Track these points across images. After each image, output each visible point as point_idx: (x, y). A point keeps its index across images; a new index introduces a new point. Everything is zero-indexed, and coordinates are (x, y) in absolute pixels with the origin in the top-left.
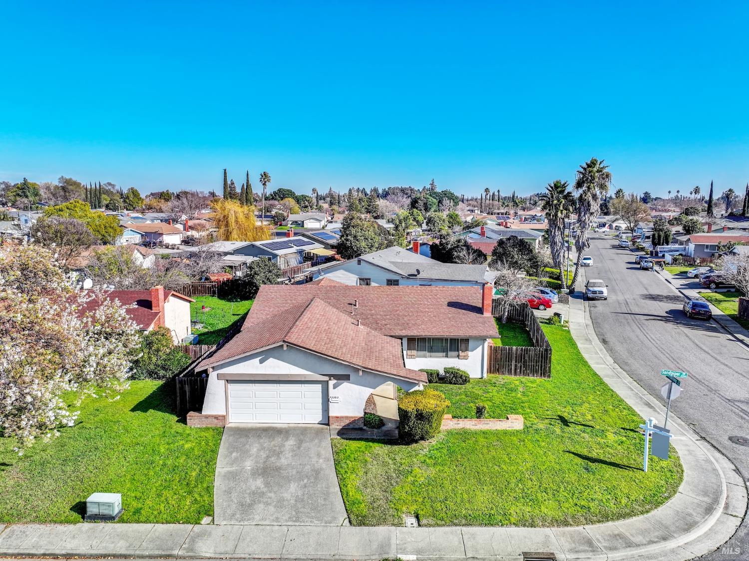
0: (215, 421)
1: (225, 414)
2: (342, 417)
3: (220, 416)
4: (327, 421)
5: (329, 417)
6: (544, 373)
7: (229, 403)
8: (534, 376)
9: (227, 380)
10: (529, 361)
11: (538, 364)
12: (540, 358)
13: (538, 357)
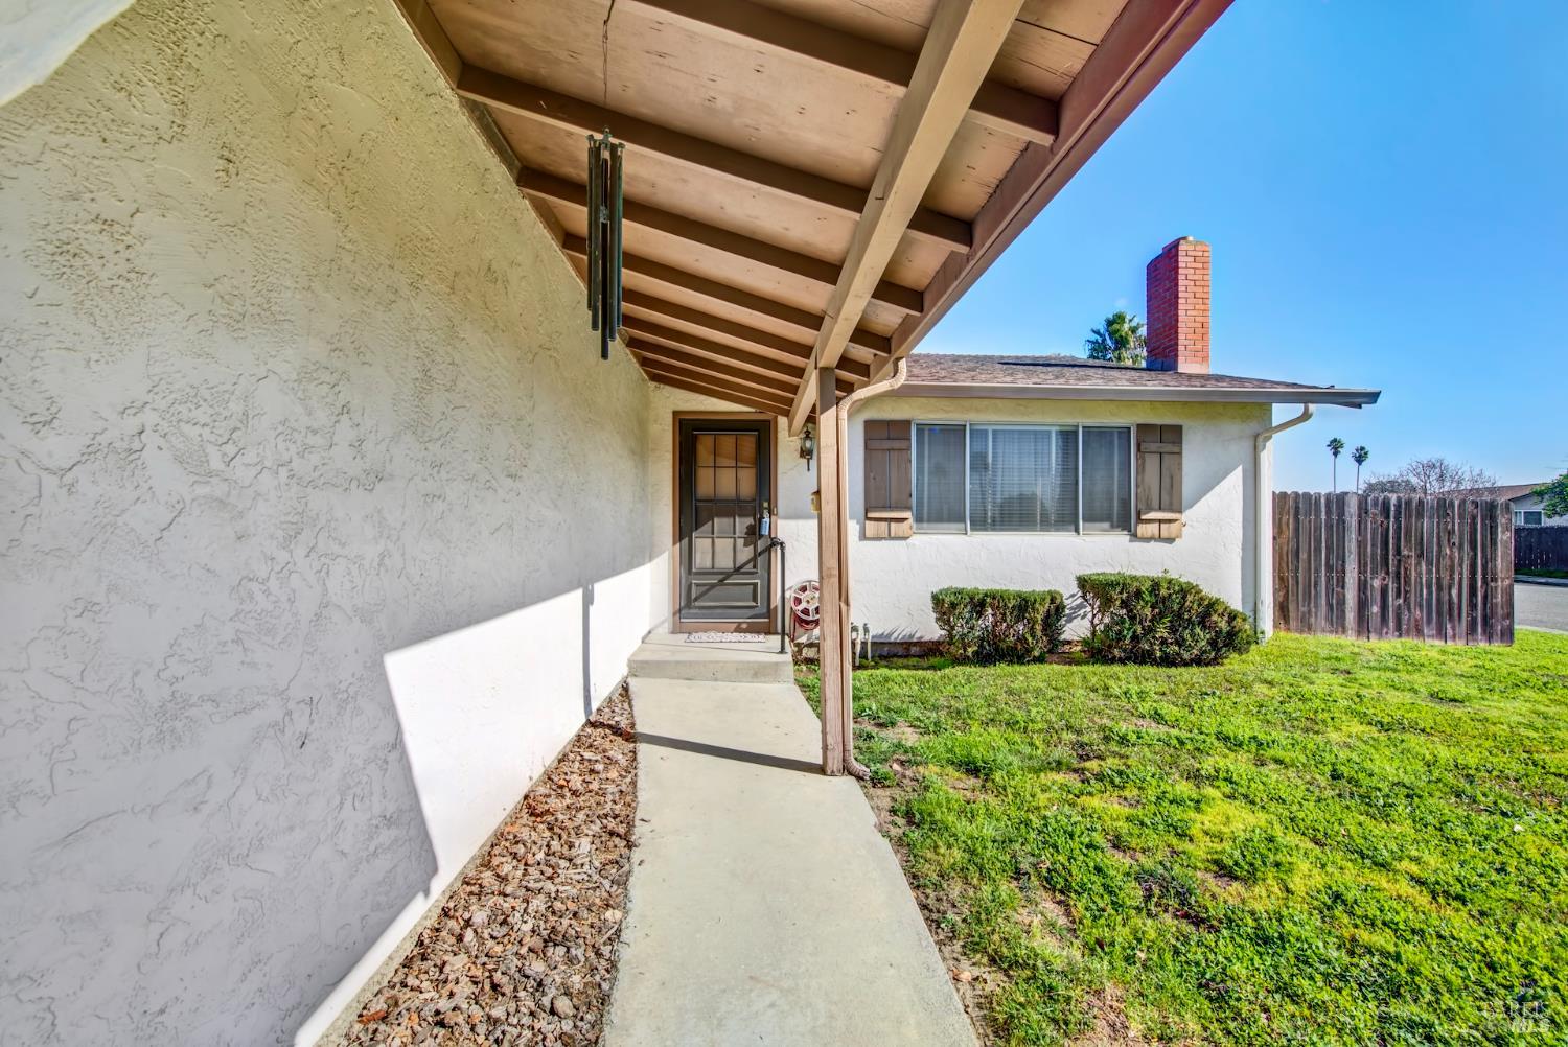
6: (1485, 618)
8: (1441, 634)
10: (1418, 564)
11: (1456, 577)
12: (1466, 547)
13: (1456, 541)
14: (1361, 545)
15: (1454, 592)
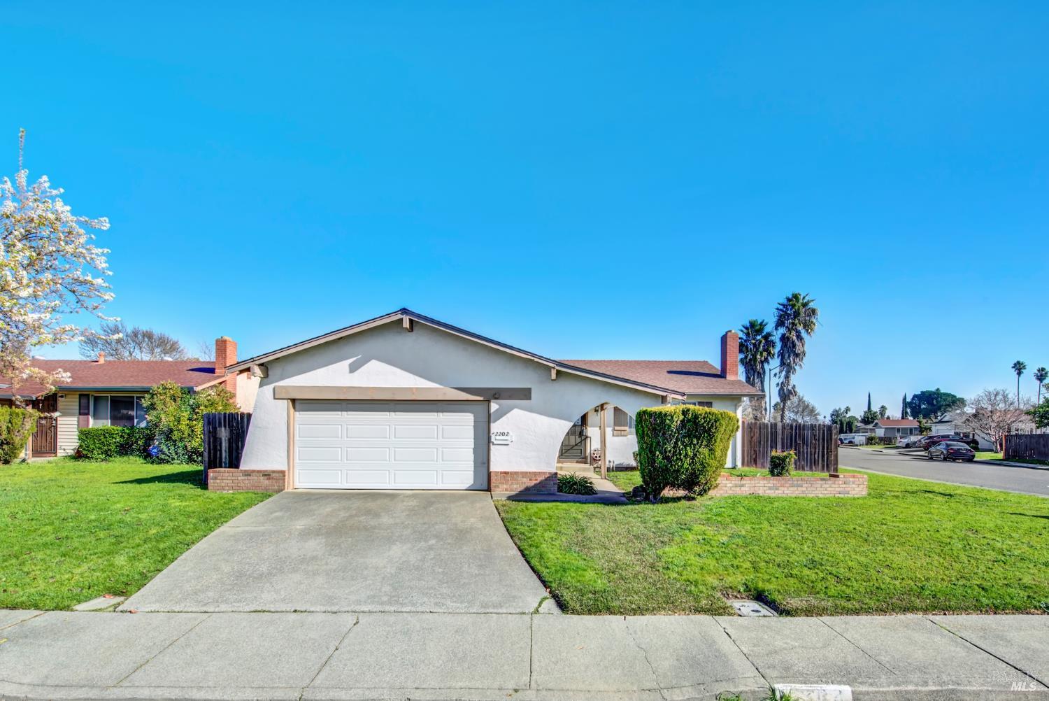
0: (265, 482)
1: (284, 468)
2: (516, 473)
3: (274, 472)
4: (485, 482)
5: (489, 474)
6: (827, 465)
7: (297, 449)
9: (293, 401)
10: (803, 446)
11: (817, 450)
12: (821, 441)
13: (817, 438)
14: (783, 439)
15: (816, 456)
